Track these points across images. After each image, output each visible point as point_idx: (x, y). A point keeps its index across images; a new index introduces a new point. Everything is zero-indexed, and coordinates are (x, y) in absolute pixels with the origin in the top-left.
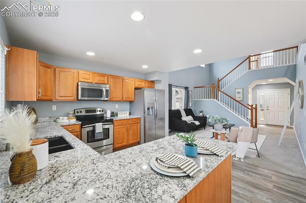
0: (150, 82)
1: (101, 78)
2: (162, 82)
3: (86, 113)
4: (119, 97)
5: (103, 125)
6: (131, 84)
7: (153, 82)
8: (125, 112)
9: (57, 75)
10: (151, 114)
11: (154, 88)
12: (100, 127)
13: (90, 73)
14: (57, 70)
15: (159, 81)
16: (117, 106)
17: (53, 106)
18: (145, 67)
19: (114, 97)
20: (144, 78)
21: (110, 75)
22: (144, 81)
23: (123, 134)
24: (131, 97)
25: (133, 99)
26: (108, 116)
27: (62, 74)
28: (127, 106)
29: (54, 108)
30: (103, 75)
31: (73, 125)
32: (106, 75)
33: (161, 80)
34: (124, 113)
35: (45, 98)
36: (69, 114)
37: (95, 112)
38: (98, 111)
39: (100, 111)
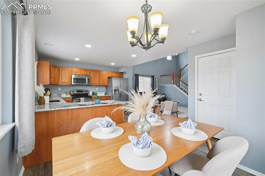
0: (120, 73)
1: (85, 72)
2: (127, 73)
3: (77, 92)
4: (97, 83)
5: (85, 99)
6: (106, 74)
7: (122, 73)
8: (102, 93)
9: (60, 72)
10: (117, 94)
11: (123, 77)
12: (83, 100)
13: (79, 70)
14: (60, 68)
15: (126, 72)
16: (97, 89)
18: (113, 64)
19: (93, 83)
20: (116, 71)
21: (91, 70)
22: (115, 73)
24: (105, 83)
25: (107, 84)
26: (91, 94)
27: (63, 71)
28: (104, 89)
29: (60, 89)
30: (86, 70)
31: (68, 98)
32: (89, 70)
35: (54, 83)
36: (67, 92)
37: (83, 92)
38: (84, 91)
39: (86, 91)
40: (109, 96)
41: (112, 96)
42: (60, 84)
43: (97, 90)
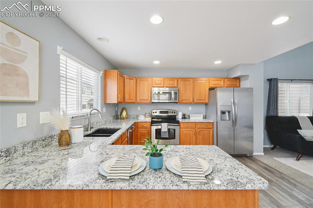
0: (232, 80)
1: (171, 82)
2: (250, 76)
3: (160, 113)
4: (189, 99)
5: (169, 125)
6: (205, 83)
7: (238, 79)
8: (199, 115)
9: (138, 84)
10: (228, 119)
11: (240, 86)
12: (165, 127)
13: (161, 79)
14: (138, 79)
15: (246, 77)
16: (190, 108)
17: (138, 107)
18: (218, 62)
19: (184, 99)
20: (225, 75)
21: (180, 78)
22: (223, 80)
23: (190, 137)
24: (204, 99)
25: (207, 101)
26: (179, 117)
27: (141, 82)
28: (202, 109)
29: (139, 108)
30: (172, 79)
31: (145, 122)
32: (176, 78)
33: (248, 76)
34: (198, 117)
35: (129, 101)
36: (146, 113)
37: (168, 113)
38: (170, 112)
39: (172, 112)
40: (210, 121)
41: (217, 123)
42: (138, 101)
43: (190, 110)
